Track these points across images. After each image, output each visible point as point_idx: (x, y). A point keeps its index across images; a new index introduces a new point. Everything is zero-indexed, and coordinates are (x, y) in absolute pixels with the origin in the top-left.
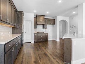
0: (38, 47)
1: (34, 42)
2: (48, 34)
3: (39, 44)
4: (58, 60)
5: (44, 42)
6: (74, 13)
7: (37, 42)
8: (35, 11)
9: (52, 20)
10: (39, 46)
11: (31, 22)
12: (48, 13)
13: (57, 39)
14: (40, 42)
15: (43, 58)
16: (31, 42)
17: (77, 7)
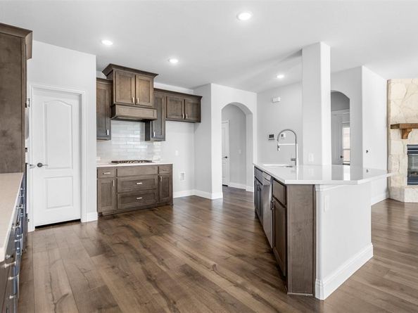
0: (136, 243)
1: (100, 215)
2: (171, 166)
3: (128, 222)
4: (257, 291)
5: (150, 208)
6: (281, 77)
7: (113, 216)
8: (107, 43)
9: (187, 99)
10: (138, 235)
11: (76, 103)
12: (174, 61)
13: (210, 191)
14: (130, 213)
15: (185, 296)
16: (78, 221)
17: (300, 53)
